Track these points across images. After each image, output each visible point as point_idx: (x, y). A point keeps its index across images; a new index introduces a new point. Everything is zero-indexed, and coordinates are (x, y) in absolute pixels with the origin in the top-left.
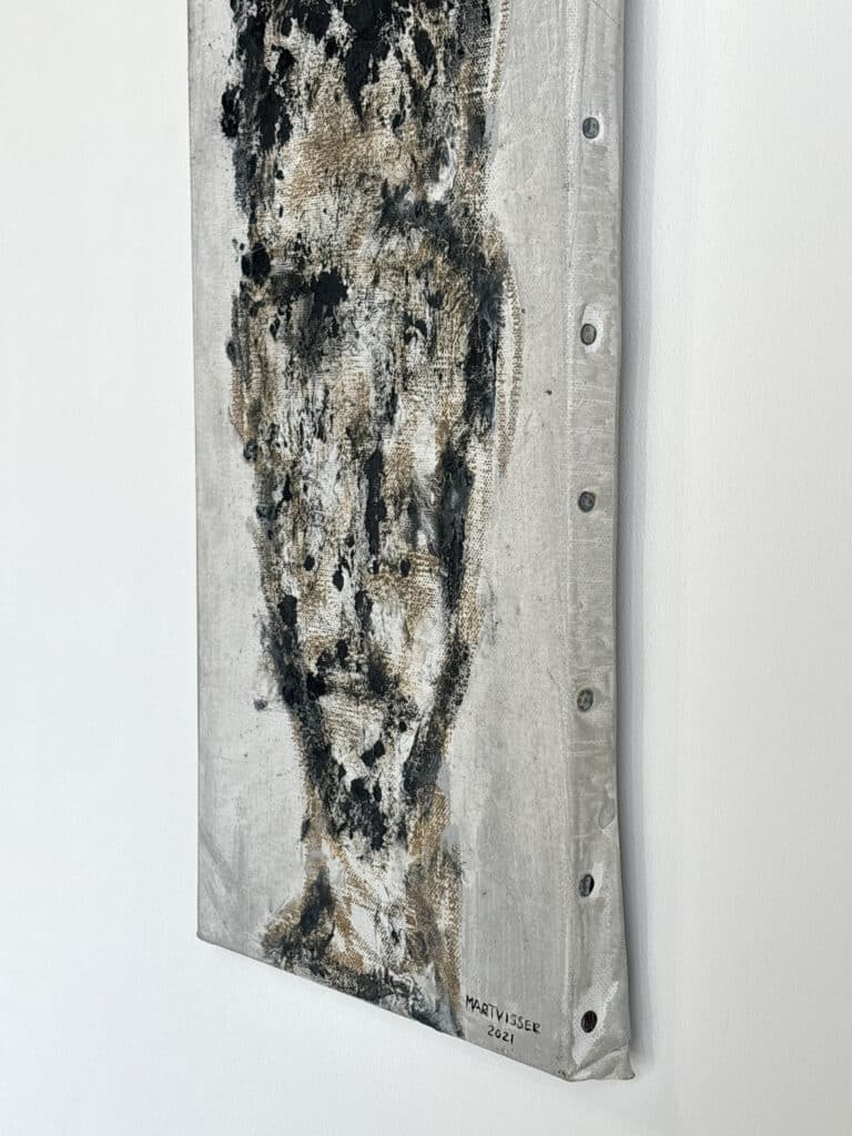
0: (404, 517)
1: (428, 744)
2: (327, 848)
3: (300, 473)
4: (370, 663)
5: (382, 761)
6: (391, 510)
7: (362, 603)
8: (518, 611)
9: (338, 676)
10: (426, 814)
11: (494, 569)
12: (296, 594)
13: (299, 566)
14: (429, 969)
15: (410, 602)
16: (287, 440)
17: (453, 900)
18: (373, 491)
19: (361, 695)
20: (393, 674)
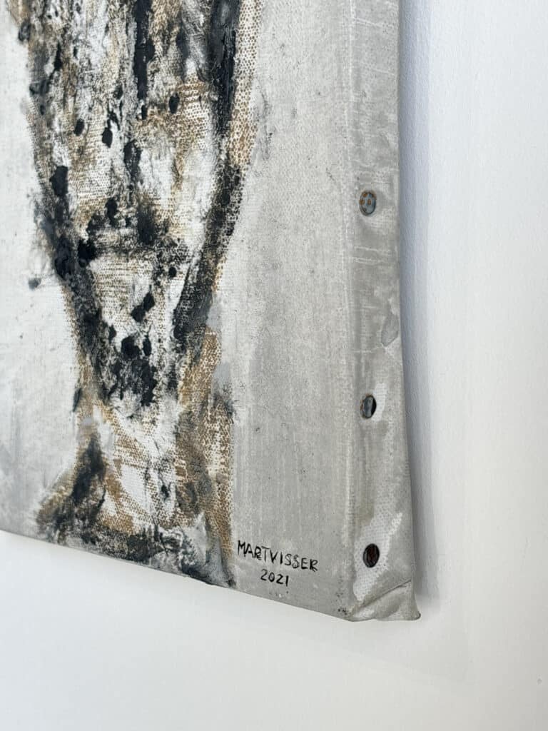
0: (173, 50)
1: (198, 285)
2: (98, 413)
3: (70, 37)
4: (139, 215)
5: (152, 314)
6: (159, 47)
7: (131, 154)
8: (294, 113)
9: (109, 236)
10: (196, 359)
11: (267, 75)
12: (67, 162)
13: (69, 134)
14: (199, 519)
15: (178, 139)
16: (59, 9)
17: (224, 443)
18: (141, 33)
19: (130, 250)
20: (162, 220)
